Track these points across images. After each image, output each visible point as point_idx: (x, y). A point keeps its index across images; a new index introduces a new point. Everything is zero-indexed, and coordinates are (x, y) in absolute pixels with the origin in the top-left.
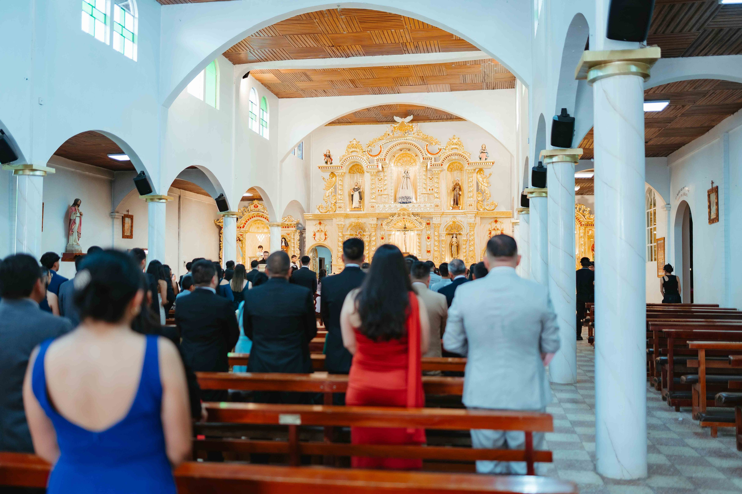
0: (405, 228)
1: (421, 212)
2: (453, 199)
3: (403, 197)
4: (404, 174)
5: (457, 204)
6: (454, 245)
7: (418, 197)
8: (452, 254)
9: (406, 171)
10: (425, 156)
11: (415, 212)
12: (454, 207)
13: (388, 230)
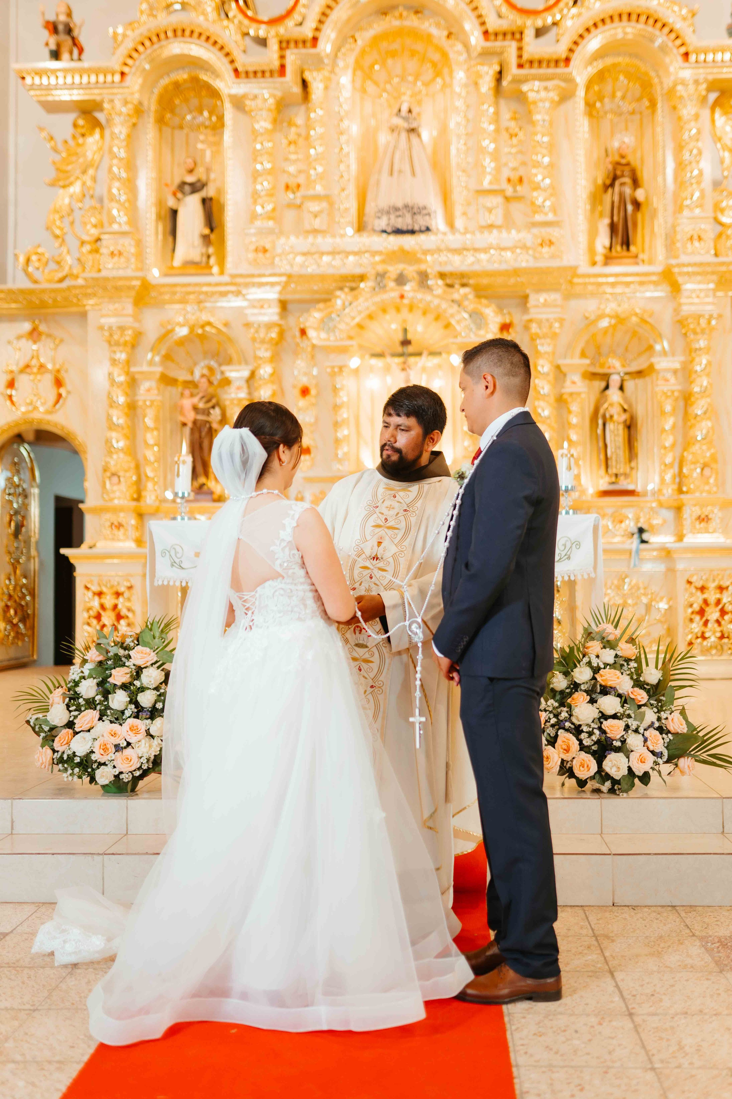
0: (406, 342)
1: (477, 268)
2: (607, 221)
3: (397, 209)
4: (397, 121)
5: (626, 243)
6: (615, 417)
7: (458, 211)
8: (607, 459)
9: (405, 108)
10: (493, 23)
11: (447, 269)
12: (614, 253)
13: (327, 350)
